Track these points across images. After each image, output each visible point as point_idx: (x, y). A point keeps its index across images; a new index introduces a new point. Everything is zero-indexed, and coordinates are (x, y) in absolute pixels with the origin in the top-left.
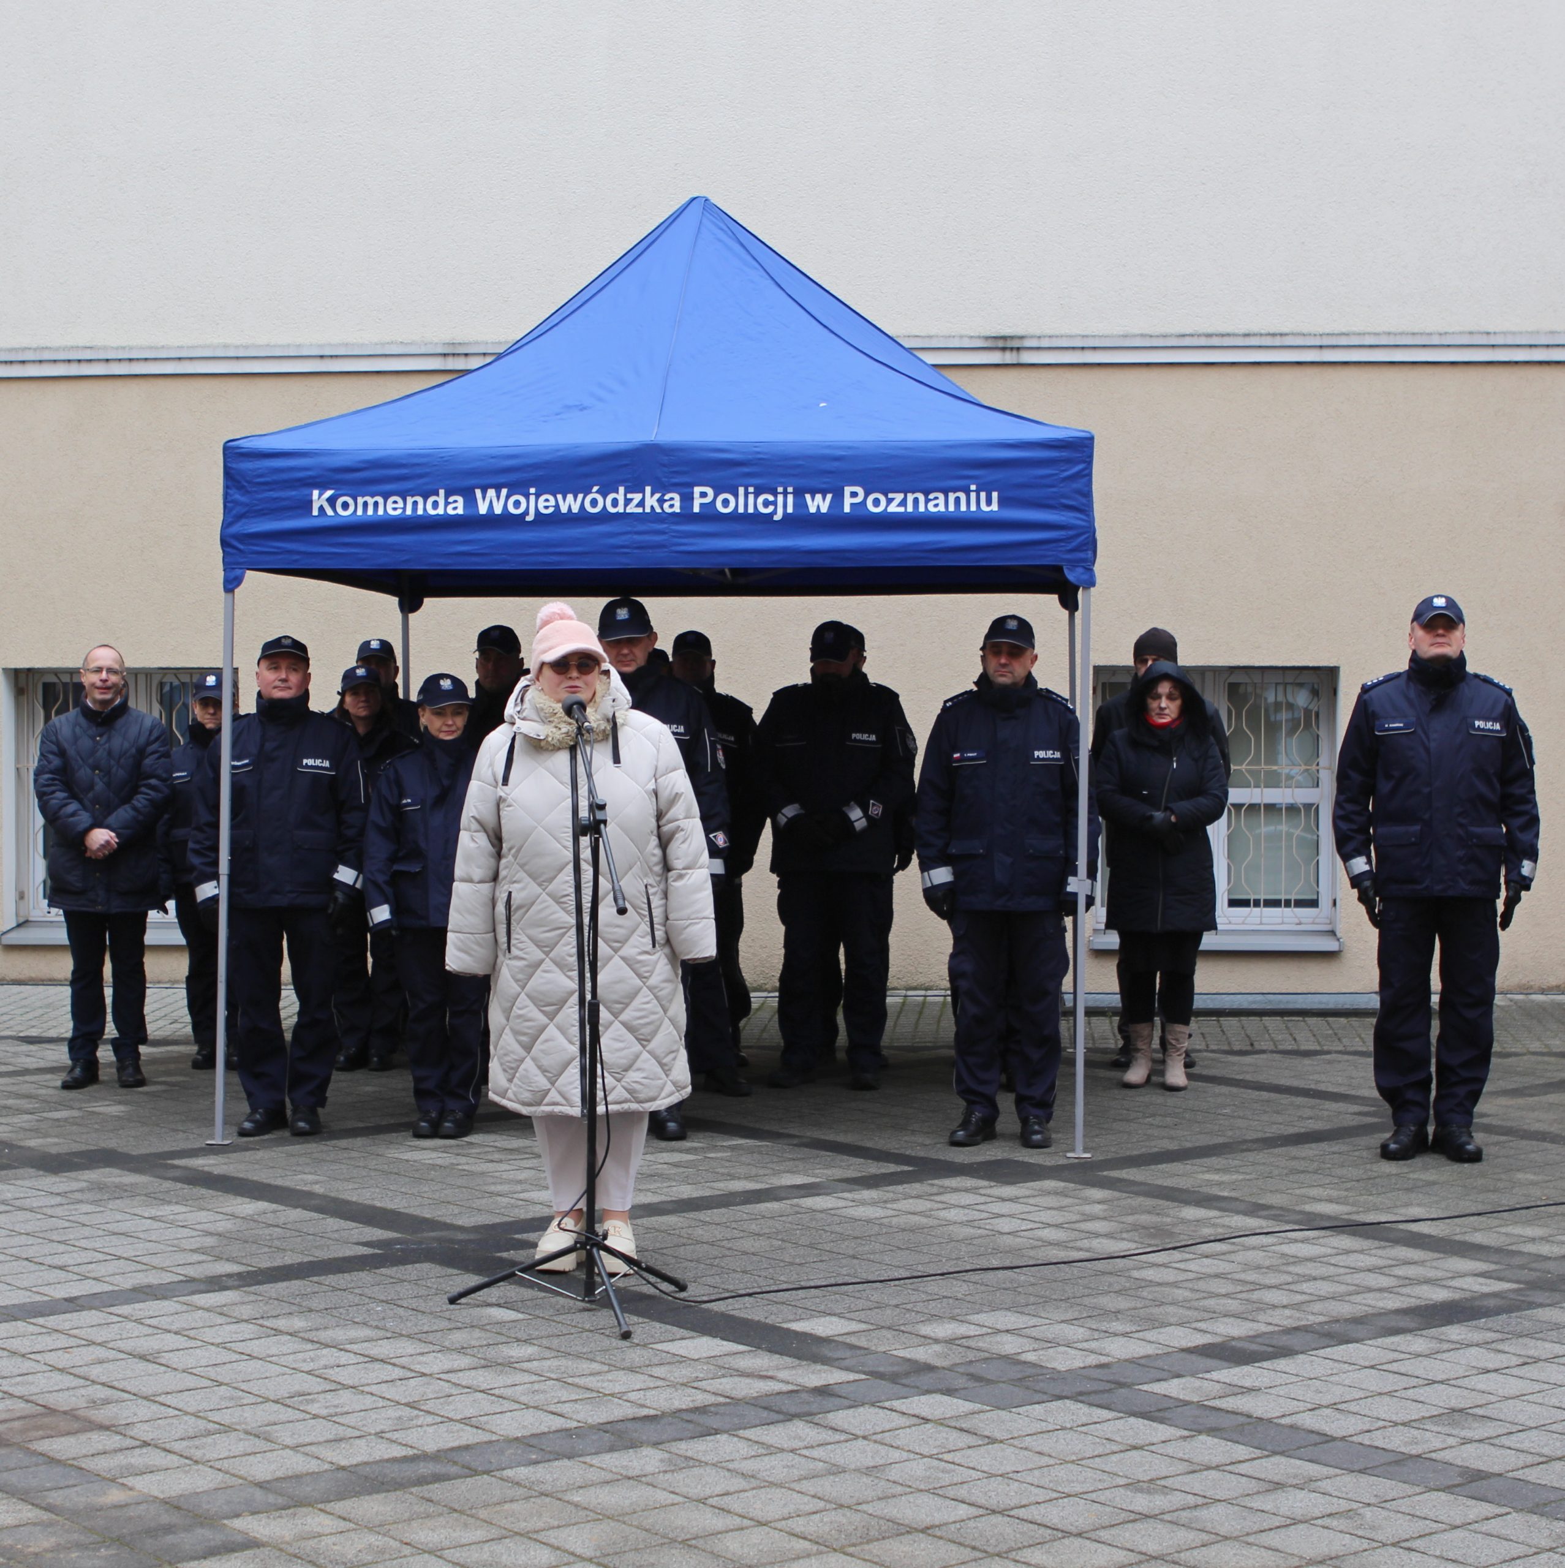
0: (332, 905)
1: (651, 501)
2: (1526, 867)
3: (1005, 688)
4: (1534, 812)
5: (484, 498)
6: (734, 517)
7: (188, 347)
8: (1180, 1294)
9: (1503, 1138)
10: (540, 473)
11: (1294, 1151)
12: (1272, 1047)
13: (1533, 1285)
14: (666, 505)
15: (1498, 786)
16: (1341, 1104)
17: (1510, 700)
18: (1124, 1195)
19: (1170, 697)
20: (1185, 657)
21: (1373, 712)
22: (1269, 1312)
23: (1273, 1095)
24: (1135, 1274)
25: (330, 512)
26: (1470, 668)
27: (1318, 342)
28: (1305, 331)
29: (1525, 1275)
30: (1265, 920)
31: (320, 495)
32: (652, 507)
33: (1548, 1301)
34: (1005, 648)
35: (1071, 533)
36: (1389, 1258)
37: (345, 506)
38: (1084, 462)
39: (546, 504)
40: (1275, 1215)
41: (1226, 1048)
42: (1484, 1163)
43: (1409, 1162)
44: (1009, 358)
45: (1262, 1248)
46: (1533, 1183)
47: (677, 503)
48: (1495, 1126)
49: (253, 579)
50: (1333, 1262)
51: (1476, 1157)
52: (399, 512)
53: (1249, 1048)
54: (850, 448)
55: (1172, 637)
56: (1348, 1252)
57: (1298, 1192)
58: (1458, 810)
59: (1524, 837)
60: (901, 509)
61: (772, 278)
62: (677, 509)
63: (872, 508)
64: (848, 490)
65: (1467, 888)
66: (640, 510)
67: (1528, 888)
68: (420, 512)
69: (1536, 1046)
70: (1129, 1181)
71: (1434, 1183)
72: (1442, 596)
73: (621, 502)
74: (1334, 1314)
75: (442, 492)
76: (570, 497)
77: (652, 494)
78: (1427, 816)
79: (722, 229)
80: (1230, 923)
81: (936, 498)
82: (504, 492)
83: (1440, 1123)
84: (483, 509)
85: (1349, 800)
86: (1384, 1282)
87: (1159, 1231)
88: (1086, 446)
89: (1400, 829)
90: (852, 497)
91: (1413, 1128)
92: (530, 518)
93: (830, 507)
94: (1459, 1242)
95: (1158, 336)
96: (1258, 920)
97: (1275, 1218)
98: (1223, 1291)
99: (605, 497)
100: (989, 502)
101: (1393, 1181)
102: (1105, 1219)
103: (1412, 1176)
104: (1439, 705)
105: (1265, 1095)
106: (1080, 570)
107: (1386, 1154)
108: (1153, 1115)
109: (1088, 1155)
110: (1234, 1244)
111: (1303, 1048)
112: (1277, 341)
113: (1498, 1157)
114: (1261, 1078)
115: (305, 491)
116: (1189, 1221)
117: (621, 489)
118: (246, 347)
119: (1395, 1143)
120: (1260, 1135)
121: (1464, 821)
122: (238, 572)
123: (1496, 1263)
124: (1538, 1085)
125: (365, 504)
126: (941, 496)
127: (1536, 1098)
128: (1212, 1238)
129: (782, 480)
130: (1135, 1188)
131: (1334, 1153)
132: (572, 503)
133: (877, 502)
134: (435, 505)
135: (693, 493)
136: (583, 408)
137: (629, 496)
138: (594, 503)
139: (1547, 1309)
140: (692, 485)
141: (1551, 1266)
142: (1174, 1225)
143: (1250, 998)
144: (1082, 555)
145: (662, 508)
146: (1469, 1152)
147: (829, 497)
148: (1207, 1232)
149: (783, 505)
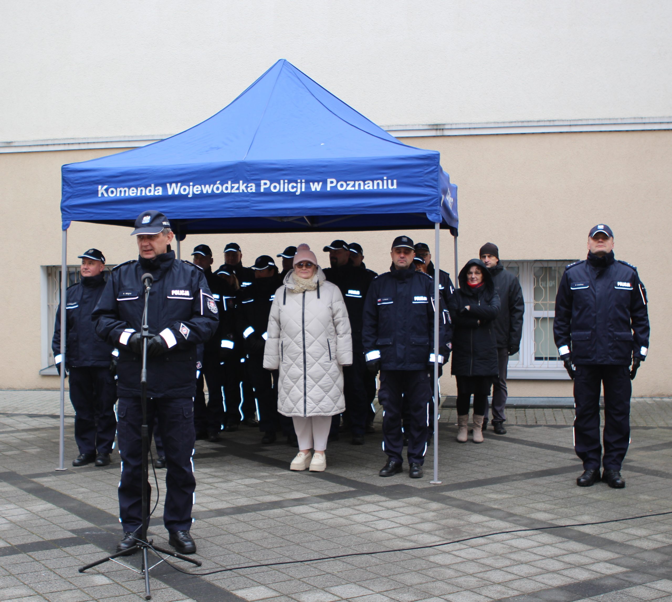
0: (111, 366)
1: (242, 187)
2: (643, 351)
3: (402, 268)
4: (647, 325)
5: (171, 187)
6: (279, 194)
7: (110, 137)
8: (450, 573)
9: (638, 474)
10: (194, 176)
11: (538, 481)
12: (545, 424)
13: (635, 570)
14: (249, 189)
15: (629, 313)
16: (567, 454)
17: (635, 273)
18: (448, 506)
19: (476, 273)
20: (503, 256)
21: (570, 278)
22: (490, 587)
23: (537, 449)
24: (432, 559)
25: (106, 195)
26: (616, 258)
27: (569, 123)
28: (563, 119)
29: (633, 562)
30: (549, 366)
31: (102, 188)
32: (243, 190)
33: (640, 581)
34: (402, 250)
35: (430, 198)
36: (564, 549)
37: (112, 192)
38: (435, 165)
39: (197, 189)
40: (515, 520)
41: (524, 424)
42: (625, 489)
43: (590, 487)
44: (439, 133)
45: (502, 542)
46: (647, 501)
47: (254, 188)
48: (635, 467)
49: (74, 224)
50: (535, 551)
51: (622, 486)
52: (135, 194)
53: (535, 424)
54: (330, 161)
55: (496, 246)
56: (544, 545)
57: (531, 505)
58: (609, 324)
59: (642, 336)
60: (353, 189)
61: (310, 92)
62: (254, 191)
63: (340, 189)
64: (329, 180)
65: (613, 360)
66: (237, 191)
67: (643, 360)
68: (143, 194)
69: (662, 424)
70: (453, 498)
71: (599, 501)
72: (602, 225)
73: (229, 188)
74: (523, 590)
75: (153, 185)
76: (207, 186)
77: (243, 184)
78: (594, 327)
79: (290, 72)
80: (535, 367)
81: (369, 183)
82: (179, 184)
83: (606, 469)
84: (170, 193)
85: (560, 320)
86: (557, 565)
87: (455, 530)
88: (436, 158)
89: (582, 333)
90: (331, 184)
91: (592, 471)
92: (190, 196)
93: (321, 188)
94: (602, 538)
95: (501, 123)
96: (547, 366)
97: (515, 522)
98: (471, 571)
99: (222, 185)
100: (392, 185)
101: (580, 499)
102: (431, 521)
103: (590, 496)
104: (600, 276)
105: (534, 449)
106: (434, 215)
107: (580, 484)
108: (479, 460)
109: (440, 482)
110: (489, 538)
111: (558, 424)
112: (552, 124)
113: (633, 485)
114: (535, 440)
115: (95, 186)
116: (472, 524)
117: (230, 182)
118: (132, 137)
119: (583, 479)
120: (525, 471)
121: (612, 329)
122: (68, 222)
123: (618, 553)
124: (660, 444)
125: (121, 191)
126: (371, 182)
127: (657, 452)
128: (479, 535)
129: (300, 177)
130: (453, 503)
131: (556, 482)
132: (208, 189)
133: (342, 186)
134: (150, 191)
135: (260, 183)
136: (218, 148)
137: (233, 185)
138: (218, 188)
139: (638, 587)
140: (260, 180)
141: (646, 555)
142: (463, 526)
143: (542, 399)
144: (434, 208)
145: (247, 190)
146: (618, 484)
147: (321, 183)
148: (478, 530)
149: (300, 188)
